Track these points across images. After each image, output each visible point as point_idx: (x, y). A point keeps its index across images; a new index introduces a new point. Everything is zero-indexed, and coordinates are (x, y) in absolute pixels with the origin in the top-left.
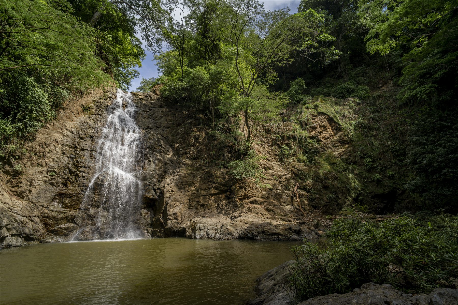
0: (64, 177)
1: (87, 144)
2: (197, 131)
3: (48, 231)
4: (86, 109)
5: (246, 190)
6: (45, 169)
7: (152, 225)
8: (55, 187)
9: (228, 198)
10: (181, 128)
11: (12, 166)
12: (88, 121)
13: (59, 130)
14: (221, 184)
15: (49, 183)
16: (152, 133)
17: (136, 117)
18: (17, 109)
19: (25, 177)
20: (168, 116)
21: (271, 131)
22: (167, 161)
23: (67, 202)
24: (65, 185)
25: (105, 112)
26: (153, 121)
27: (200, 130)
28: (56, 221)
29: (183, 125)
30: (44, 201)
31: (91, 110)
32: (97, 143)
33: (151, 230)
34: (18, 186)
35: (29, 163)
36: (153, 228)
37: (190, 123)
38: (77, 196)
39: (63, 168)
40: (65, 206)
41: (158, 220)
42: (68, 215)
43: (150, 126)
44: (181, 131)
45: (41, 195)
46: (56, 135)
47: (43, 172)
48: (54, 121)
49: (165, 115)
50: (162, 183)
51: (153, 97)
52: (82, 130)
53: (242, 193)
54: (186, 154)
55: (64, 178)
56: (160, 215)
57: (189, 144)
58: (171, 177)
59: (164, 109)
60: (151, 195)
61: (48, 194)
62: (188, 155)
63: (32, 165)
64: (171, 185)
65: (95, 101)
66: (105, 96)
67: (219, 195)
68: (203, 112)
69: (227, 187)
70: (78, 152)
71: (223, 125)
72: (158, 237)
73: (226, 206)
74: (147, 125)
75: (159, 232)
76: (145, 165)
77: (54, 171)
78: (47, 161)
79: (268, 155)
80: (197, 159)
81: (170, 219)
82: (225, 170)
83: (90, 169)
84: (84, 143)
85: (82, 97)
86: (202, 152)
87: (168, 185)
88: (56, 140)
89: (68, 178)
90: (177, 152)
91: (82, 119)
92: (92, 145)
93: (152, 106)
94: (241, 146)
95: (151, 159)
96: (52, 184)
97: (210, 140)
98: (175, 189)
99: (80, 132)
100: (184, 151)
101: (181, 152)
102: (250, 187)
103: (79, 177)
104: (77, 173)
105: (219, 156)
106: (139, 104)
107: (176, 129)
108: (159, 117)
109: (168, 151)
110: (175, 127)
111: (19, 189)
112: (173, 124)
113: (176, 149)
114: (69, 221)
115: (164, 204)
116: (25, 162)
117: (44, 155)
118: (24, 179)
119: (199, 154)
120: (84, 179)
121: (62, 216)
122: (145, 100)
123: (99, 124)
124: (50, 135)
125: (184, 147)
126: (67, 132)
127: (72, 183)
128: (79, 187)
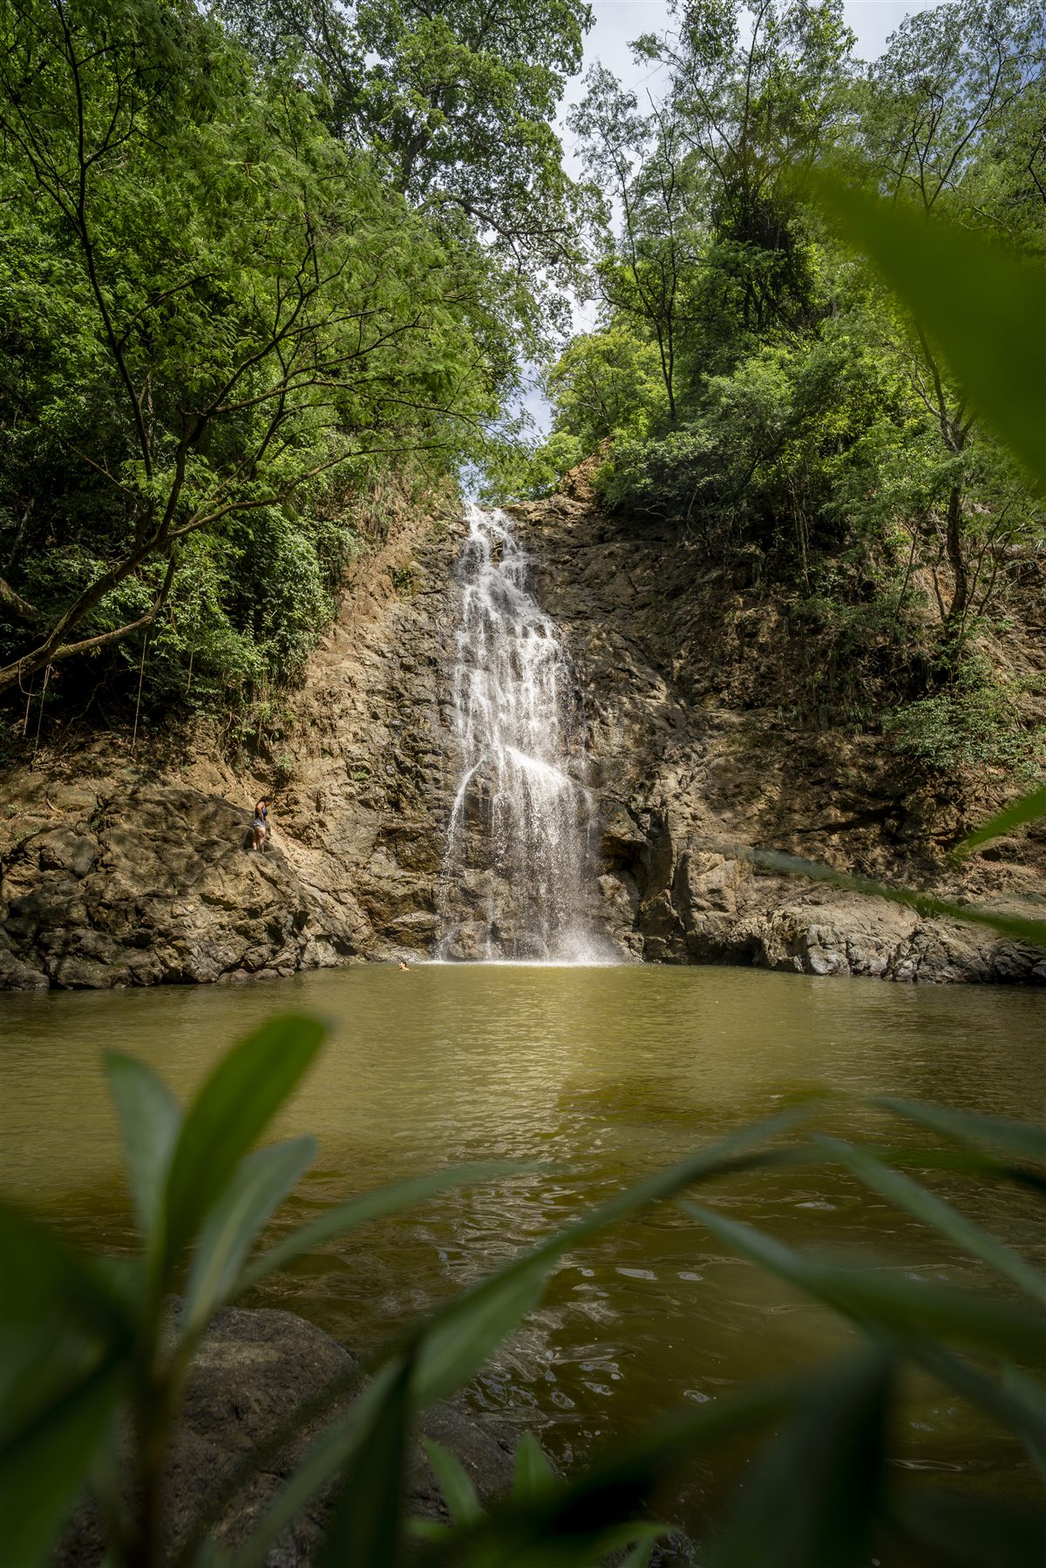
0: (389, 782)
1: (424, 684)
2: (746, 606)
3: (377, 931)
4: (402, 580)
5: (962, 811)
6: (341, 763)
7: (638, 925)
8: (374, 813)
9: (889, 838)
10: (685, 604)
11: (269, 760)
12: (414, 616)
13: (349, 652)
14: (861, 790)
15: (360, 801)
16: (594, 630)
17: (536, 587)
18: (259, 602)
19: (303, 787)
20: (635, 567)
21: (1037, 572)
22: (656, 721)
23: (408, 853)
24: (396, 805)
25: (451, 584)
26: (587, 591)
27: (754, 599)
28: (392, 904)
29: (693, 593)
30: (356, 851)
31: (414, 579)
32: (450, 677)
33: (640, 940)
34: (292, 811)
35: (304, 750)
36: (645, 935)
37: (719, 581)
38: (428, 837)
39: (381, 759)
40: (405, 864)
41: (660, 909)
42: (416, 888)
43: (582, 607)
44: (687, 613)
45: (348, 834)
46: (349, 667)
47: (339, 771)
48: (333, 626)
49: (624, 567)
50: (655, 790)
51: (571, 510)
52: (404, 644)
53: (948, 819)
54: (718, 690)
55: (389, 787)
56: (665, 895)
57: (723, 655)
58: (680, 771)
59: (615, 547)
60: (623, 829)
61: (363, 832)
62: (725, 695)
63: (311, 753)
64: (686, 798)
65: (420, 552)
66: (439, 529)
67: (856, 827)
68: (759, 531)
69: (888, 798)
70: (409, 711)
71: (841, 571)
72: (666, 960)
73: (889, 865)
74: (573, 607)
75: (668, 947)
76: (592, 736)
77: (364, 767)
78: (342, 739)
79: (1033, 671)
80: (758, 707)
81: (701, 909)
82: (870, 740)
83: (447, 756)
84: (416, 682)
85: (385, 543)
86: (775, 680)
87: (677, 797)
88: (350, 679)
89: (400, 786)
90: (681, 687)
91: (397, 612)
92: (438, 685)
93: (572, 541)
94: (921, 643)
95: (610, 714)
96: (365, 804)
97: (798, 634)
98: (701, 808)
99: (402, 652)
100: (705, 684)
101: (697, 686)
102: (978, 799)
103: (424, 781)
104: (418, 772)
105: (840, 689)
106: (535, 542)
107: (669, 607)
108: (603, 577)
109: (653, 687)
110: (665, 603)
111: (296, 819)
112: (658, 593)
113: (679, 678)
114: (419, 906)
115: (675, 859)
116: (295, 747)
117: (331, 725)
118: (301, 791)
119: (766, 689)
120: (438, 788)
121: (401, 891)
122: (547, 525)
123: (445, 620)
124: (334, 668)
125: (707, 669)
126: (370, 653)
127: (412, 800)
128: (428, 809)
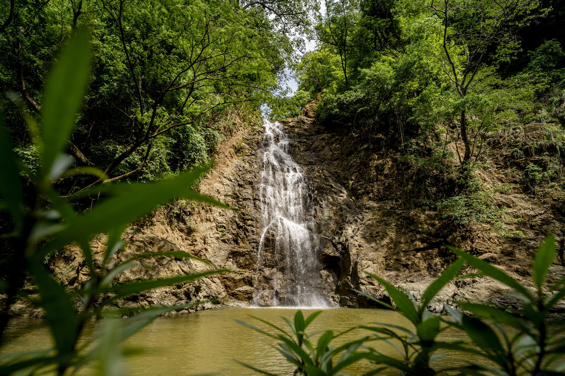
0: (233, 232)
1: (248, 192)
2: (379, 159)
3: (228, 294)
4: (238, 150)
5: (473, 242)
6: (214, 224)
7: (337, 291)
8: (227, 245)
9: (441, 254)
10: (354, 158)
11: (185, 224)
12: (244, 165)
13: (217, 179)
14: (429, 234)
15: (222, 240)
16: (316, 169)
17: (292, 152)
18: (182, 160)
19: (198, 234)
20: (333, 144)
21: (500, 143)
22: (343, 206)
23: (241, 261)
24: (236, 242)
25: (258, 151)
26: (313, 153)
27: (381, 157)
28: (235, 283)
29: (357, 154)
30: (220, 261)
31: (243, 150)
32: (258, 189)
33: (338, 298)
34: (194, 244)
35: (199, 219)
36: (340, 296)
37: (367, 149)
38: (250, 254)
39: (230, 223)
40: (240, 266)
41: (346, 284)
42: (245, 276)
43: (311, 160)
44: (354, 162)
45: (217, 253)
46: (217, 186)
47: (213, 228)
48: (211, 169)
49: (328, 144)
50: (343, 235)
51: (306, 121)
52: (239, 176)
53: (466, 246)
54: (368, 193)
55: (234, 234)
56: (348, 278)
57: (370, 179)
58: (353, 227)
59: (324, 136)
60: (330, 251)
61: (223, 253)
62: (371, 195)
63: (202, 220)
64: (356, 238)
65: (245, 139)
66: (253, 130)
67: (428, 250)
68: (383, 129)
69: (442, 237)
70: (241, 203)
71: (417, 144)
72: (349, 306)
73: (442, 265)
74: (308, 160)
75: (350, 301)
76: (316, 213)
77: (223, 226)
78: (214, 215)
79: (500, 183)
80: (385, 200)
81: (363, 284)
82: (432, 213)
83: (257, 221)
84: (244, 191)
85: (232, 136)
86: (391, 188)
87: (352, 237)
88: (218, 190)
89: (238, 234)
90: (353, 192)
91: (237, 163)
92: (253, 192)
93: (307, 134)
94: (452, 173)
95: (324, 203)
96: (224, 241)
97: (400, 170)
98: (362, 241)
99: (238, 179)
100: (363, 190)
101: (360, 191)
102: (479, 237)
103: (248, 232)
104: (245, 228)
105: (419, 192)
106: (292, 134)
107: (347, 160)
108: (320, 148)
109: (341, 192)
110: (345, 158)
111: (195, 248)
112: (342, 154)
113: (352, 188)
114: (246, 283)
115: (352, 264)
116: (195, 218)
117: (210, 209)
118: (198, 236)
119: (388, 193)
120: (254, 235)
121: (238, 277)
122: (297, 127)
123: (256, 166)
124: (211, 186)
125: (363, 185)
126: (225, 180)
127: (243, 240)
128: (250, 243)
